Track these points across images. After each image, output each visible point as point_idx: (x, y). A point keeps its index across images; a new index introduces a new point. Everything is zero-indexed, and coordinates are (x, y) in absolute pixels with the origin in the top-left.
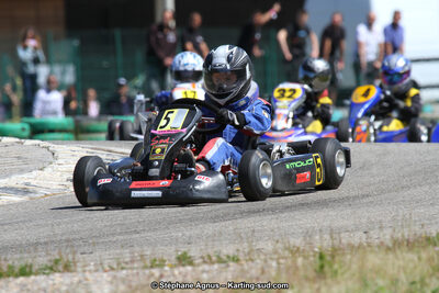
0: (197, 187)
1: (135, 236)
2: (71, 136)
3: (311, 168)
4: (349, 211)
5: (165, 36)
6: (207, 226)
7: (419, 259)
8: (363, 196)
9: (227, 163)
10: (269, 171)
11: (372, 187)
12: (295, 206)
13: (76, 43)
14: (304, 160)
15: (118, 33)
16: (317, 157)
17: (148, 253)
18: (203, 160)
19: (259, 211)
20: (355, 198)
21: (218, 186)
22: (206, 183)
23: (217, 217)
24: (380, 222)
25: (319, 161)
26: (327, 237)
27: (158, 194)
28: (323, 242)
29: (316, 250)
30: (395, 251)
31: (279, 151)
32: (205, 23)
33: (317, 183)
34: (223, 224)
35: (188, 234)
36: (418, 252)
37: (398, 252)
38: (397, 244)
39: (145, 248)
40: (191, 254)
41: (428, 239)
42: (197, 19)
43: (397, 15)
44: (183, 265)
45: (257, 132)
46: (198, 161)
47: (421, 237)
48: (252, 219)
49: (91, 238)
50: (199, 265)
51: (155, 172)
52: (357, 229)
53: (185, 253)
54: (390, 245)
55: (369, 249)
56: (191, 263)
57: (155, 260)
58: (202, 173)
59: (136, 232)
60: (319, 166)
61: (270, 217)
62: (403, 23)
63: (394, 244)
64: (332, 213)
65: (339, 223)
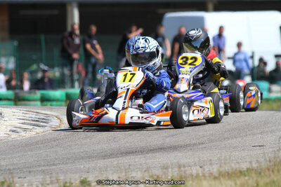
1: (54, 167)
2: (12, 103)
4: (190, 153)
5: (73, 40)
6: (99, 161)
7: (236, 184)
8: (199, 144)
11: (205, 138)
12: (156, 149)
13: (16, 43)
15: (43, 37)
17: (62, 178)
19: (133, 152)
20: (195, 144)
23: (106, 156)
24: (211, 160)
26: (176, 169)
28: (172, 174)
29: (169, 178)
30: (219, 179)
34: (110, 160)
35: (87, 166)
36: (235, 180)
37: (222, 180)
39: (60, 175)
40: (89, 179)
41: (241, 172)
42: (94, 29)
43: (221, 29)
47: (236, 170)
48: (128, 157)
49: (25, 168)
50: (94, 186)
52: (195, 165)
53: (86, 178)
54: (217, 175)
55: (203, 178)
56: (89, 185)
57: (66, 183)
59: (54, 165)
61: (139, 156)
62: (225, 34)
63: (220, 174)
64: (180, 154)
65: (184, 161)
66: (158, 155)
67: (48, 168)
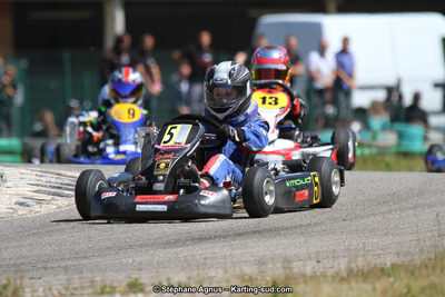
0: (202, 202)
1: (86, 261)
3: (309, 187)
4: (302, 239)
6: (157, 252)
7: (374, 289)
8: (316, 225)
9: (228, 180)
10: (272, 188)
12: (247, 233)
13: (24, 64)
14: (303, 178)
15: (67, 55)
16: (315, 176)
17: (98, 279)
18: (207, 175)
19: (210, 238)
20: (308, 226)
21: (223, 201)
22: (211, 198)
23: (168, 243)
24: (334, 251)
25: (317, 179)
26: (279, 265)
27: (164, 208)
28: (275, 272)
29: (269, 279)
30: (349, 282)
31: (275, 169)
32: (159, 45)
33: (315, 202)
34: (174, 250)
36: (373, 283)
37: (353, 283)
38: (351, 275)
39: (96, 274)
40: (142, 281)
41: (382, 270)
42: (149, 41)
43: (346, 41)
44: (135, 292)
45: (255, 149)
46: (202, 176)
47: (375, 267)
48: (203, 246)
50: (149, 292)
51: (159, 186)
52: (310, 258)
53: (136, 280)
54: (345, 275)
55: (323, 279)
56: (142, 290)
57: (105, 287)
58: (207, 189)
59: (85, 257)
60: (316, 184)
61: (220, 245)
63: (348, 275)
64: (285, 241)
65: (292, 252)
66: (250, 242)
67: (76, 262)
